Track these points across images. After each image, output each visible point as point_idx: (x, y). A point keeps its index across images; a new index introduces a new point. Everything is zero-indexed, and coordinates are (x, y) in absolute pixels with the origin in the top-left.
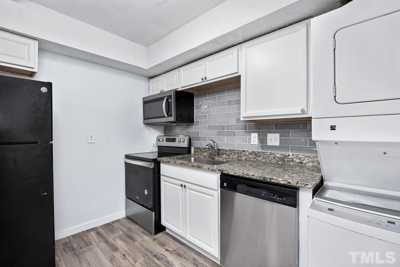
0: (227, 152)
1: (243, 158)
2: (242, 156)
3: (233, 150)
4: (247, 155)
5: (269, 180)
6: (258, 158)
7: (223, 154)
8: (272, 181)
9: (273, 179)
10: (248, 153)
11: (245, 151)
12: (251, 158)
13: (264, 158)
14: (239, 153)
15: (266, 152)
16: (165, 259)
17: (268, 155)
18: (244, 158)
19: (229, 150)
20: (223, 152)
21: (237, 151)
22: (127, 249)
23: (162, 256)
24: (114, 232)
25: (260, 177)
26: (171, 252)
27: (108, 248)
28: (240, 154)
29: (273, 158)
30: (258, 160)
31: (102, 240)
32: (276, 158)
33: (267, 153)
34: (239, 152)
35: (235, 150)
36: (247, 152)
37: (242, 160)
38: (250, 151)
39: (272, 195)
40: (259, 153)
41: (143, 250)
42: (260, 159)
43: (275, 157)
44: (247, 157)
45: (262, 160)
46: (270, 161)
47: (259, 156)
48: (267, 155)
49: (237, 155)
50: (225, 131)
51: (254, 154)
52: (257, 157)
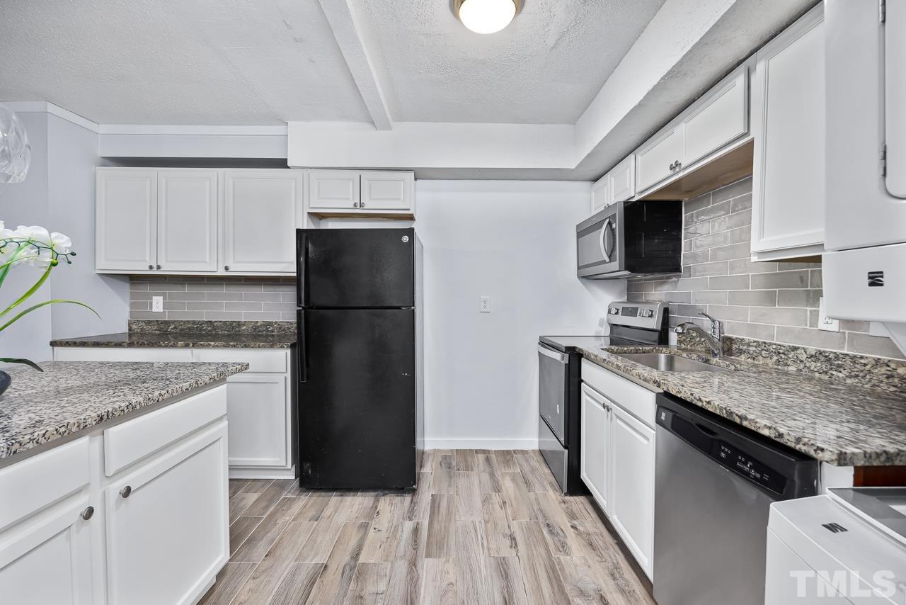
0: (751, 349)
1: (790, 368)
2: (789, 363)
3: (765, 343)
4: (801, 361)
5: (738, 420)
6: (834, 373)
7: (741, 352)
8: (745, 423)
9: (746, 419)
10: (805, 356)
11: (799, 348)
12: (813, 371)
13: (853, 374)
14: (779, 353)
15: (862, 358)
16: (561, 539)
17: (868, 367)
18: (795, 369)
19: (755, 344)
20: (741, 347)
21: (774, 346)
22: (513, 497)
23: (561, 533)
24: (509, 466)
25: (721, 409)
26: (579, 533)
27: (489, 483)
28: (783, 356)
29: (883, 378)
30: (834, 377)
31: (488, 470)
32: (896, 380)
33: (862, 361)
34: (781, 351)
35: (770, 344)
36: (803, 351)
37: (787, 374)
38: (812, 349)
39: (741, 461)
40: (837, 357)
41: (536, 508)
42: (840, 375)
43: (892, 376)
44: (802, 367)
45: (849, 381)
46: (874, 385)
47: (839, 366)
48: (865, 365)
49: (775, 358)
50: (750, 290)
51: (823, 359)
52: (831, 369)
